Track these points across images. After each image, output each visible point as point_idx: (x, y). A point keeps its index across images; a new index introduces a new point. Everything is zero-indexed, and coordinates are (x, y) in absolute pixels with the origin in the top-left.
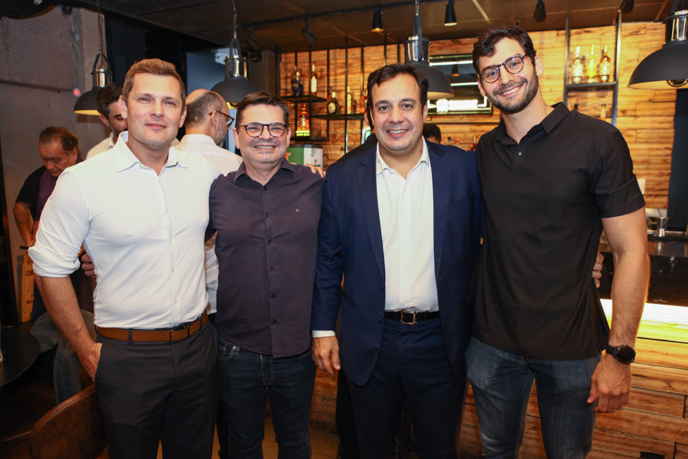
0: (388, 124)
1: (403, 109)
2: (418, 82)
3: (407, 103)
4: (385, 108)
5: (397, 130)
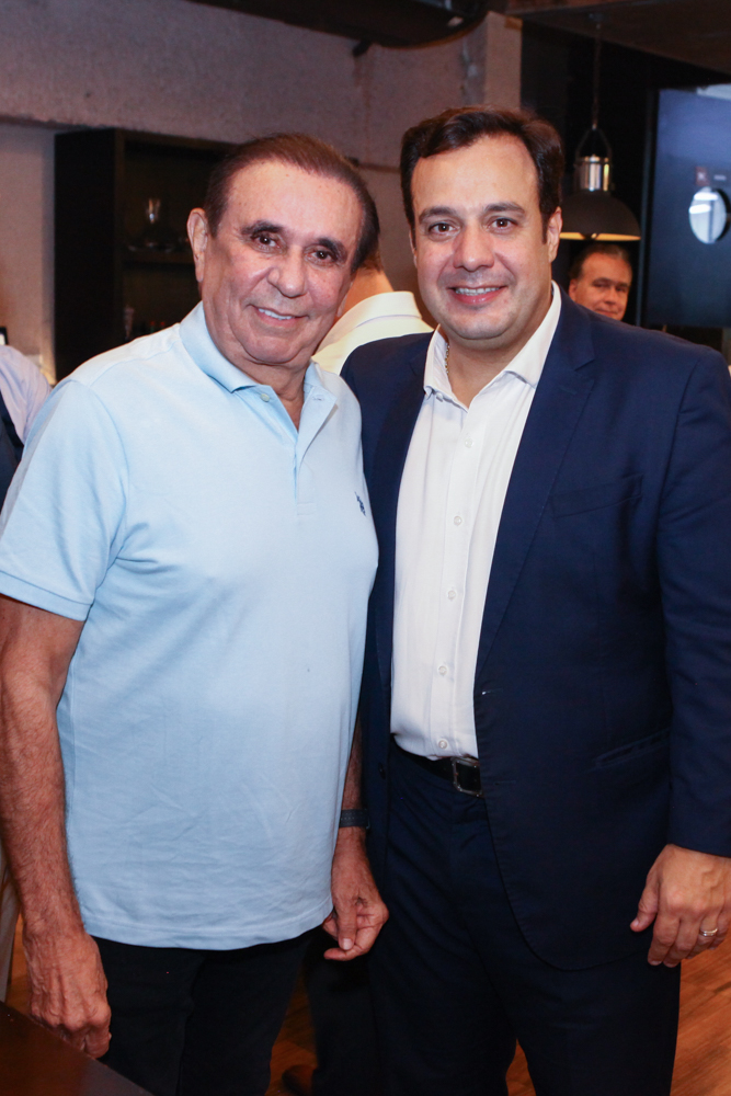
0: (449, 270)
1: (492, 231)
2: (534, 157)
3: (503, 214)
4: (443, 227)
5: (475, 285)
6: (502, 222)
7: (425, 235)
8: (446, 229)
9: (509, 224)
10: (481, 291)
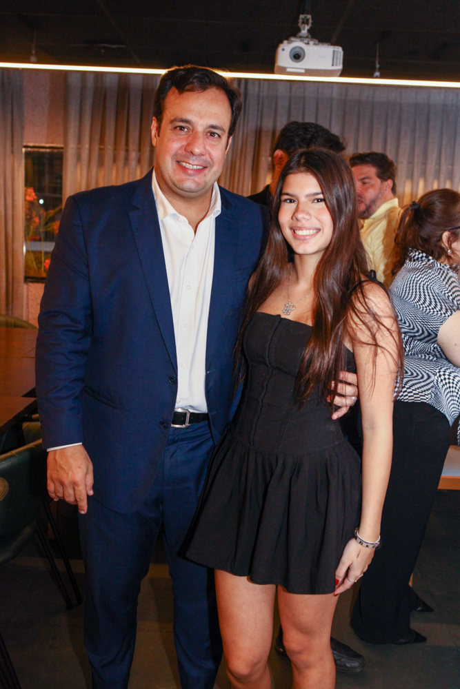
6: (213, 134)
8: (183, 130)
9: (216, 136)
10: (195, 167)
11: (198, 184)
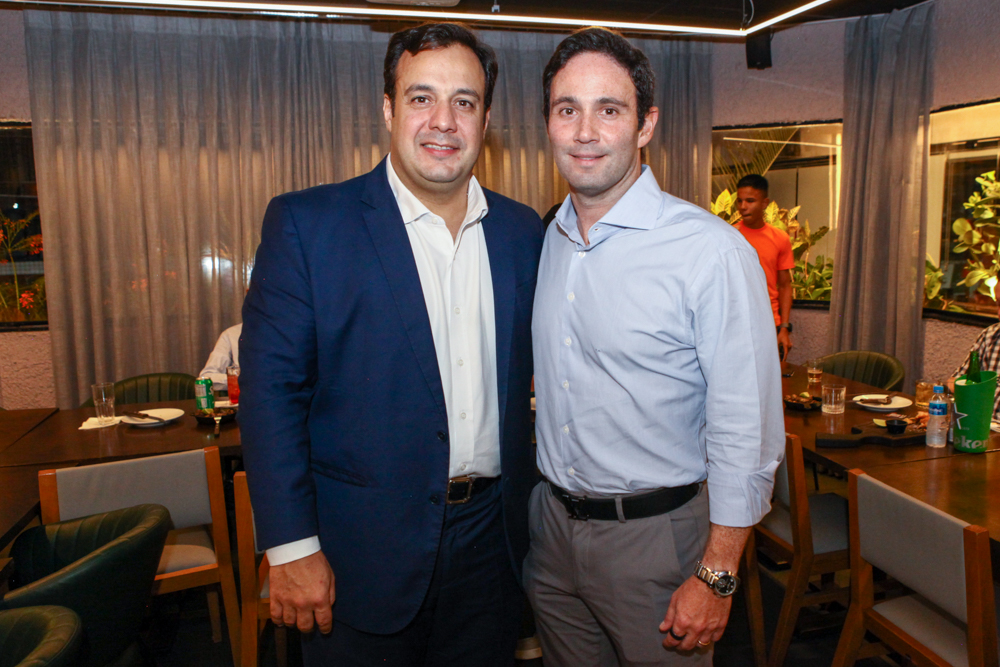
6: (463, 103)
7: (408, 104)
8: (424, 101)
9: (468, 105)
10: (444, 148)
11: (451, 170)
